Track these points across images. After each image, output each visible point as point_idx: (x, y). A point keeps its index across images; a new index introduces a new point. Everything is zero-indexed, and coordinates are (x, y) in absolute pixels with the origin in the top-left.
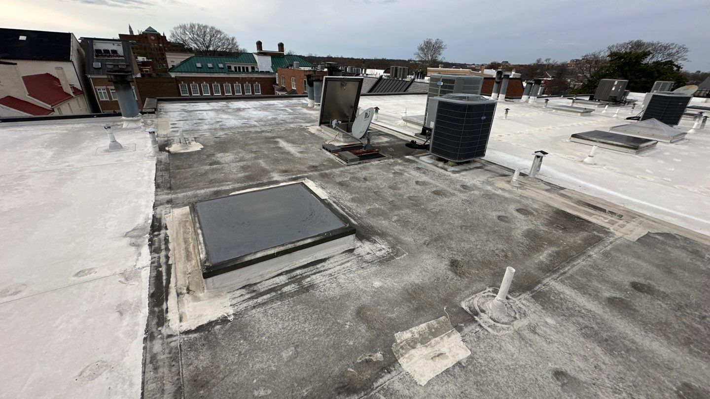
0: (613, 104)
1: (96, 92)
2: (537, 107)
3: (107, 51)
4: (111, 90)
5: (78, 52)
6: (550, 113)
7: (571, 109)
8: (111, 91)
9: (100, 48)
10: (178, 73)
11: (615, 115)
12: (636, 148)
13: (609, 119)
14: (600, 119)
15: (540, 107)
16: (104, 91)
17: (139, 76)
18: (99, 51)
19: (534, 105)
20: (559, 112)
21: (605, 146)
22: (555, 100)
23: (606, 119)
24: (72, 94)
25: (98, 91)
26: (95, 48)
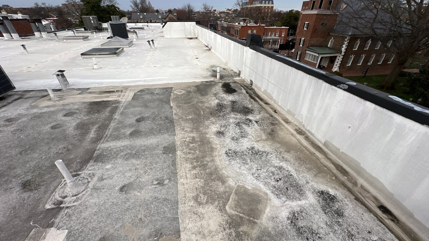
0: (98, 31)
2: (52, 40)
6: (63, 42)
7: (75, 38)
11: (101, 38)
12: (115, 53)
13: (100, 40)
14: (95, 41)
15: (54, 39)
19: (49, 39)
20: (68, 40)
21: (102, 56)
22: (63, 33)
23: (98, 41)
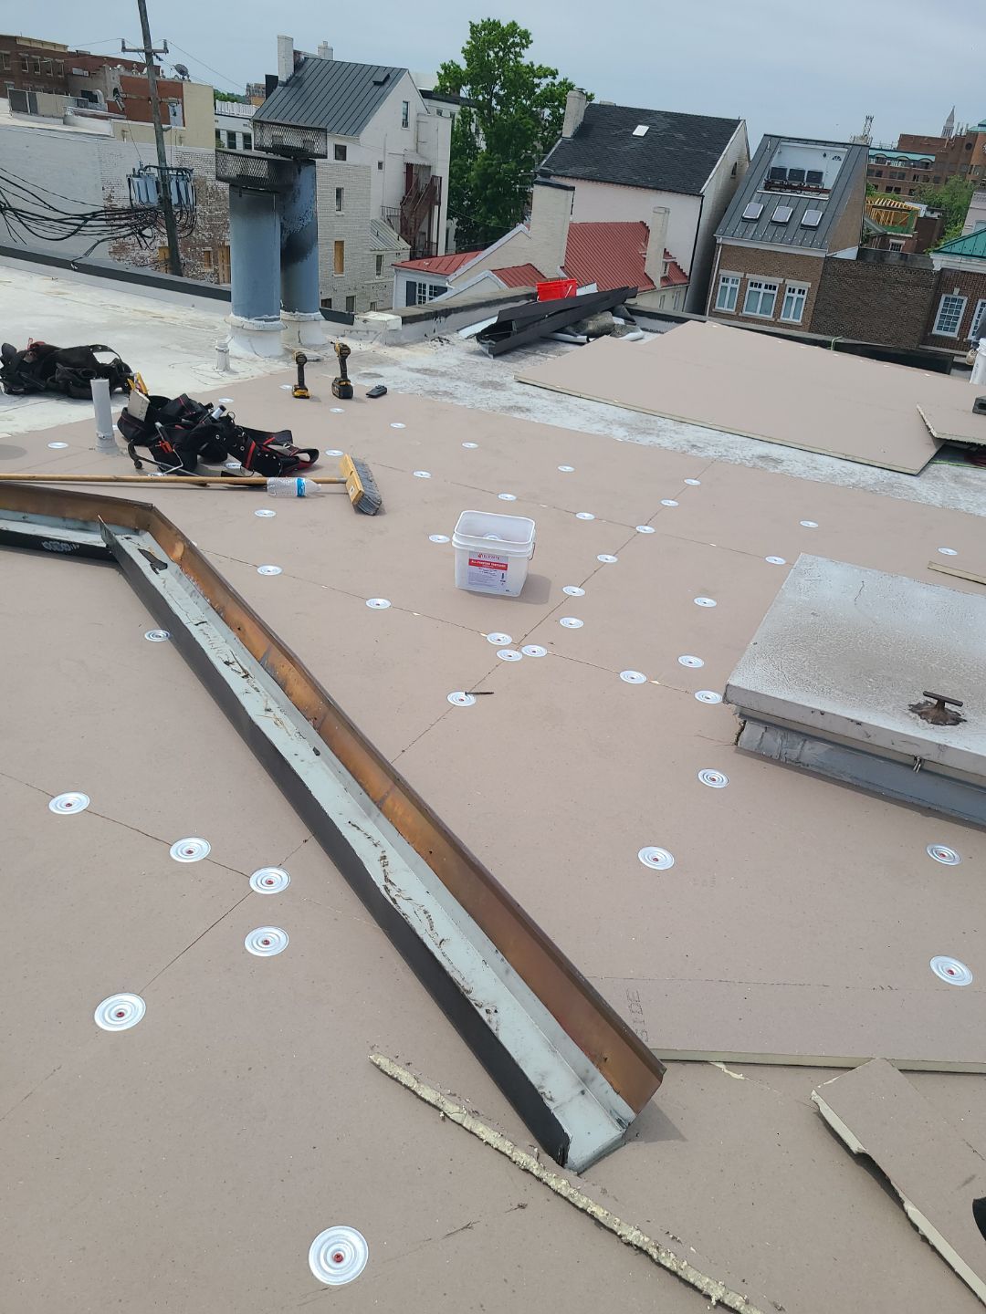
1: (717, 283)
3: (797, 174)
4: (752, 285)
5: (734, 172)
8: (749, 288)
9: (786, 166)
10: (958, 258)
16: (734, 286)
17: (850, 253)
18: (778, 173)
24: (658, 283)
25: (721, 284)
26: (773, 164)
